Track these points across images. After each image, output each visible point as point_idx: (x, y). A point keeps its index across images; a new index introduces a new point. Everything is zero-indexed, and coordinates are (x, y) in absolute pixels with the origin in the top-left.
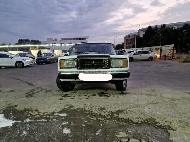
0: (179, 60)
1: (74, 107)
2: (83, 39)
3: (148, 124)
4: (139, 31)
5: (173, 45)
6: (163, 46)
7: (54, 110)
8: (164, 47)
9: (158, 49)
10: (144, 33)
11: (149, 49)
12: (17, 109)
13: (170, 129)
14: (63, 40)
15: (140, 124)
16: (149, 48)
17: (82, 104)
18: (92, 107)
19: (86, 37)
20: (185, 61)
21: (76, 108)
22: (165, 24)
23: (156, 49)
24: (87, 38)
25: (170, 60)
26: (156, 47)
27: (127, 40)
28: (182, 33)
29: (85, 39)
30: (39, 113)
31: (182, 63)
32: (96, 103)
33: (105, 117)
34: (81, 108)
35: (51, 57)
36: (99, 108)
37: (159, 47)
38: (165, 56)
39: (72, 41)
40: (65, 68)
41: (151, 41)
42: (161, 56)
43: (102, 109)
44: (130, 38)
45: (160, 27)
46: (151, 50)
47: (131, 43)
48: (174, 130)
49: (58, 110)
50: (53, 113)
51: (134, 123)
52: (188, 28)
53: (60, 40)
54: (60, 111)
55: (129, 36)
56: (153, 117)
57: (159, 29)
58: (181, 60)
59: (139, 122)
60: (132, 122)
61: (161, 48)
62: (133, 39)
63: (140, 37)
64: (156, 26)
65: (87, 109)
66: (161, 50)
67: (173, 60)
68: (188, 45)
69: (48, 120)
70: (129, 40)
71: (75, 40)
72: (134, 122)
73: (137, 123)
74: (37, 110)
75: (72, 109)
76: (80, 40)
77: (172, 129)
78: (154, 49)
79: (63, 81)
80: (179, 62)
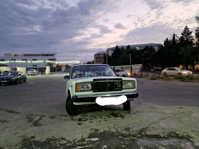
0: (147, 78)
1: (100, 131)
2: (50, 55)
3: (172, 137)
4: (108, 50)
5: (141, 65)
6: (132, 65)
7: (82, 136)
8: (134, 66)
9: (128, 68)
10: (113, 52)
11: (121, 68)
12: (37, 141)
13: (190, 138)
14: (25, 55)
15: (167, 138)
16: (120, 66)
17: (106, 126)
18: (117, 129)
19: (55, 53)
20: (152, 79)
21: (102, 131)
22: (129, 45)
23: (126, 68)
24: (55, 55)
25: (139, 78)
26: (127, 66)
27: (97, 58)
28: (144, 53)
29: (53, 55)
30: (68, 141)
31: (150, 81)
32: (118, 124)
33: (136, 136)
34: (107, 130)
35: (18, 76)
36: (124, 128)
37: (130, 66)
38: (135, 74)
39: (37, 57)
40: (81, 91)
41: (119, 60)
42: (131, 74)
43: (128, 129)
44: (100, 56)
45: (126, 48)
46: (123, 68)
47: (101, 61)
48: (193, 138)
49: (86, 136)
50: (83, 140)
51: (162, 138)
52: (148, 50)
53: (22, 56)
54: (88, 136)
55: (98, 54)
56: (173, 131)
57: (125, 49)
58: (148, 77)
59: (166, 136)
60: (160, 137)
61: (131, 66)
62: (102, 57)
63: (109, 56)
64: (123, 46)
65: (113, 130)
66: (131, 69)
67: (142, 78)
68: (149, 64)
69: (85, 146)
70: (99, 59)
71: (41, 55)
72: (162, 136)
73: (164, 137)
74: (63, 139)
75: (99, 132)
76: (47, 57)
77: (192, 138)
78: (125, 68)
79: (77, 104)
80: (147, 80)
